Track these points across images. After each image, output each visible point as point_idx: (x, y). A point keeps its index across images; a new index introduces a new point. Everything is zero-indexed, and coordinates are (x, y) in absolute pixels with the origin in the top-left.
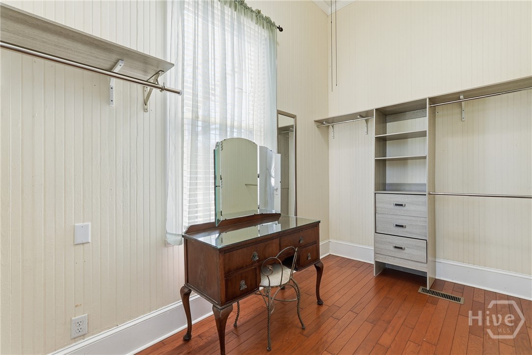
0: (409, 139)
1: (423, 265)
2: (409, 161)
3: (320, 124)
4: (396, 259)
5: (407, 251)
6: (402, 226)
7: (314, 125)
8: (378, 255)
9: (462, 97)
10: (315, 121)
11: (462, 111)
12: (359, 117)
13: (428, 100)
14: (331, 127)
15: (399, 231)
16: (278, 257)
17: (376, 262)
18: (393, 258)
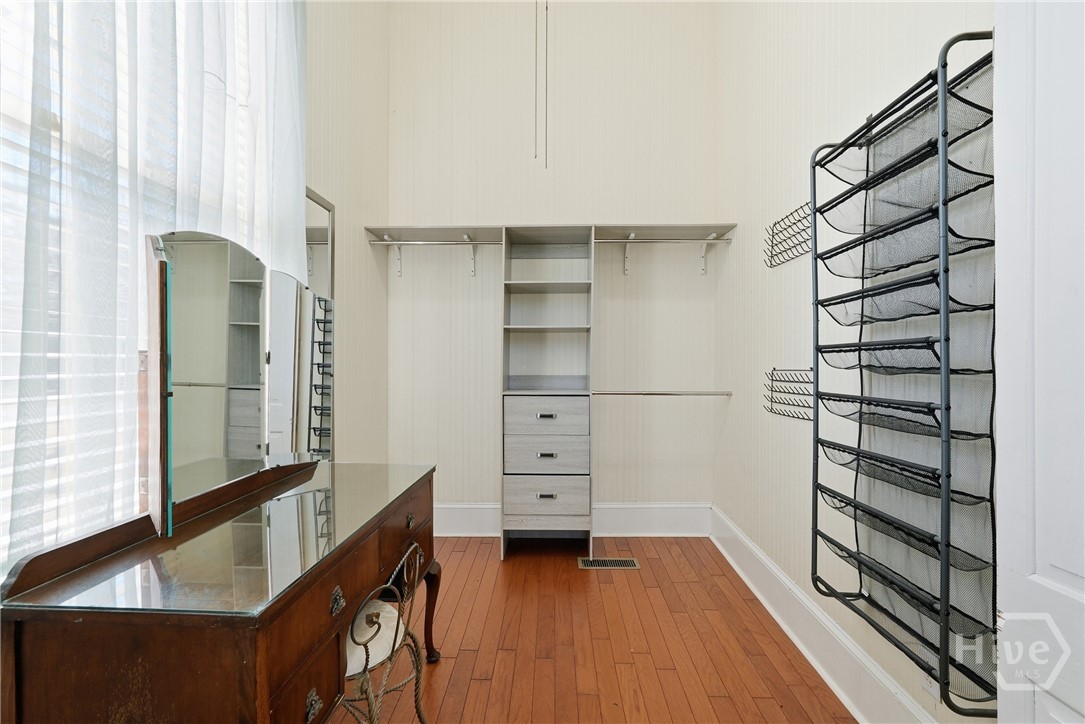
0: (549, 295)
1: (583, 518)
2: (549, 335)
3: (374, 238)
4: (540, 518)
5: (560, 499)
6: (551, 455)
7: (364, 238)
8: (507, 518)
9: (632, 236)
10: (367, 229)
11: (625, 257)
12: (465, 237)
13: (593, 229)
14: (396, 248)
15: (547, 465)
16: (392, 584)
17: (506, 532)
18: (536, 518)
